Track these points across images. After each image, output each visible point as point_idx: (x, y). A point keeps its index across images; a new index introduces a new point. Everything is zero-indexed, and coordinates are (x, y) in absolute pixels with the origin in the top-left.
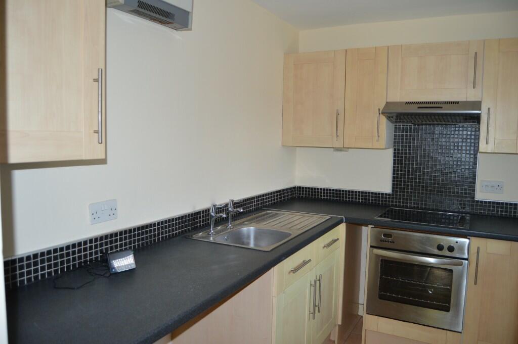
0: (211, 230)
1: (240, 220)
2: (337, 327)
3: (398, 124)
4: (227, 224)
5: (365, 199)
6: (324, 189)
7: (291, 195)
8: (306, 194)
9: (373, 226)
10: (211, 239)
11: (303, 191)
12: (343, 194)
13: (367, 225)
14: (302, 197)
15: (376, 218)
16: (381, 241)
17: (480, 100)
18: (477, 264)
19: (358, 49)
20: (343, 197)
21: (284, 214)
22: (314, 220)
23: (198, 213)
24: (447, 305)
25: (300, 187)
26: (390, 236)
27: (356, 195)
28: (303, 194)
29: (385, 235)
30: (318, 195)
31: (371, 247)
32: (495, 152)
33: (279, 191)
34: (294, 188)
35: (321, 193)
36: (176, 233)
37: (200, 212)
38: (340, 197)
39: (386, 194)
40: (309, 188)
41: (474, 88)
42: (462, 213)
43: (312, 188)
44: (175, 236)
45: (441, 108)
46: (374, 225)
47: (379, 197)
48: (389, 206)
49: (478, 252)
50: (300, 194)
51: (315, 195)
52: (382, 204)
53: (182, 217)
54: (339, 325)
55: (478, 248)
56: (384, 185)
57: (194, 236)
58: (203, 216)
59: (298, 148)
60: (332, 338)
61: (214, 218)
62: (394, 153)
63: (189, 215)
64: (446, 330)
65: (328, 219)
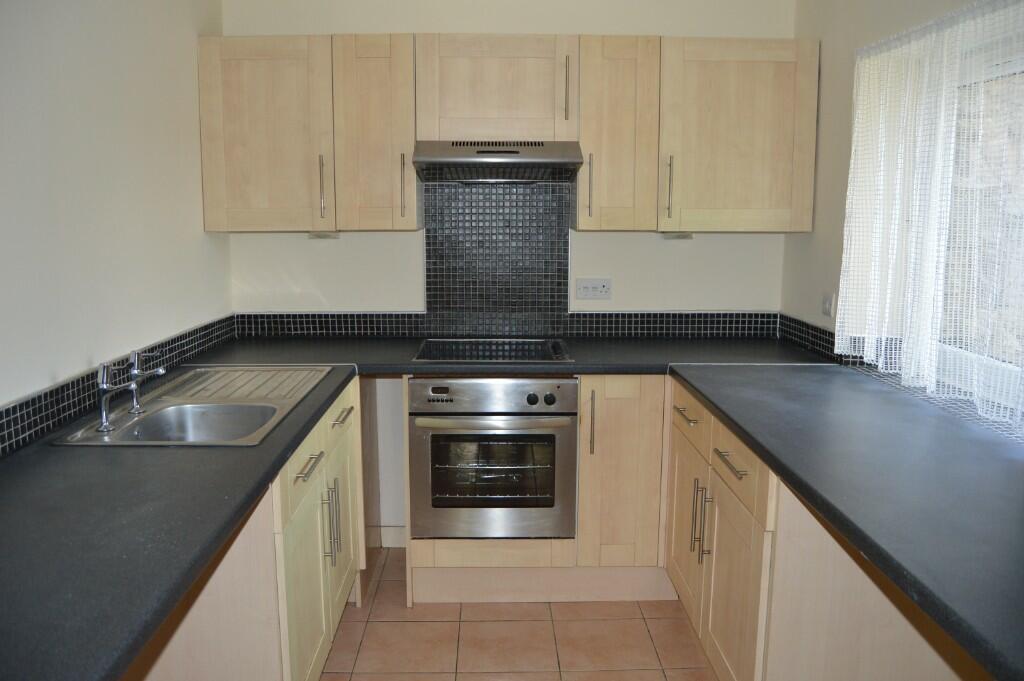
0: (104, 420)
1: (151, 394)
2: (358, 575)
3: (431, 183)
4: (128, 405)
5: (378, 329)
6: (295, 316)
7: (227, 333)
8: (256, 329)
9: (411, 376)
10: (106, 439)
11: (250, 323)
12: (333, 322)
13: (397, 374)
14: (250, 335)
15: (414, 360)
16: (429, 401)
17: (576, 140)
18: (593, 418)
19: (356, 35)
20: (334, 329)
21: (218, 372)
22: (301, 377)
23: (62, 387)
24: (548, 496)
25: (243, 316)
26: (445, 390)
27: (359, 322)
28: (250, 329)
29: (435, 390)
30: (283, 329)
31: (411, 414)
32: (603, 229)
33: (206, 327)
34: (232, 318)
35: (289, 323)
36: (24, 439)
37: (68, 385)
38: (327, 329)
39: (417, 316)
40: (262, 316)
41: (566, 118)
42: (552, 337)
43: (268, 316)
44: (30, 443)
45: (517, 152)
46: (414, 374)
47: (404, 323)
48: (423, 337)
49: (593, 399)
50: (243, 329)
51: (276, 329)
52: (410, 334)
53: (33, 400)
54: (362, 572)
55: (593, 392)
56: (410, 299)
57: (69, 438)
58: (73, 392)
59: (231, 235)
60: (351, 600)
61: (108, 395)
62: (428, 237)
63: (46, 394)
64: (551, 538)
65: (329, 373)
